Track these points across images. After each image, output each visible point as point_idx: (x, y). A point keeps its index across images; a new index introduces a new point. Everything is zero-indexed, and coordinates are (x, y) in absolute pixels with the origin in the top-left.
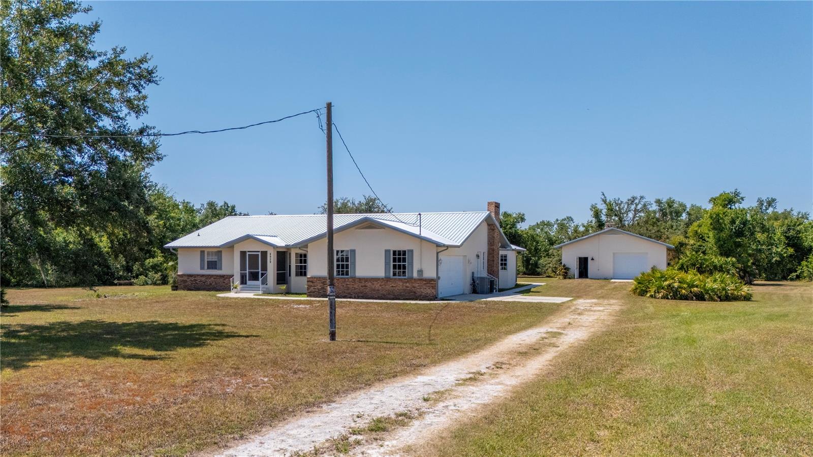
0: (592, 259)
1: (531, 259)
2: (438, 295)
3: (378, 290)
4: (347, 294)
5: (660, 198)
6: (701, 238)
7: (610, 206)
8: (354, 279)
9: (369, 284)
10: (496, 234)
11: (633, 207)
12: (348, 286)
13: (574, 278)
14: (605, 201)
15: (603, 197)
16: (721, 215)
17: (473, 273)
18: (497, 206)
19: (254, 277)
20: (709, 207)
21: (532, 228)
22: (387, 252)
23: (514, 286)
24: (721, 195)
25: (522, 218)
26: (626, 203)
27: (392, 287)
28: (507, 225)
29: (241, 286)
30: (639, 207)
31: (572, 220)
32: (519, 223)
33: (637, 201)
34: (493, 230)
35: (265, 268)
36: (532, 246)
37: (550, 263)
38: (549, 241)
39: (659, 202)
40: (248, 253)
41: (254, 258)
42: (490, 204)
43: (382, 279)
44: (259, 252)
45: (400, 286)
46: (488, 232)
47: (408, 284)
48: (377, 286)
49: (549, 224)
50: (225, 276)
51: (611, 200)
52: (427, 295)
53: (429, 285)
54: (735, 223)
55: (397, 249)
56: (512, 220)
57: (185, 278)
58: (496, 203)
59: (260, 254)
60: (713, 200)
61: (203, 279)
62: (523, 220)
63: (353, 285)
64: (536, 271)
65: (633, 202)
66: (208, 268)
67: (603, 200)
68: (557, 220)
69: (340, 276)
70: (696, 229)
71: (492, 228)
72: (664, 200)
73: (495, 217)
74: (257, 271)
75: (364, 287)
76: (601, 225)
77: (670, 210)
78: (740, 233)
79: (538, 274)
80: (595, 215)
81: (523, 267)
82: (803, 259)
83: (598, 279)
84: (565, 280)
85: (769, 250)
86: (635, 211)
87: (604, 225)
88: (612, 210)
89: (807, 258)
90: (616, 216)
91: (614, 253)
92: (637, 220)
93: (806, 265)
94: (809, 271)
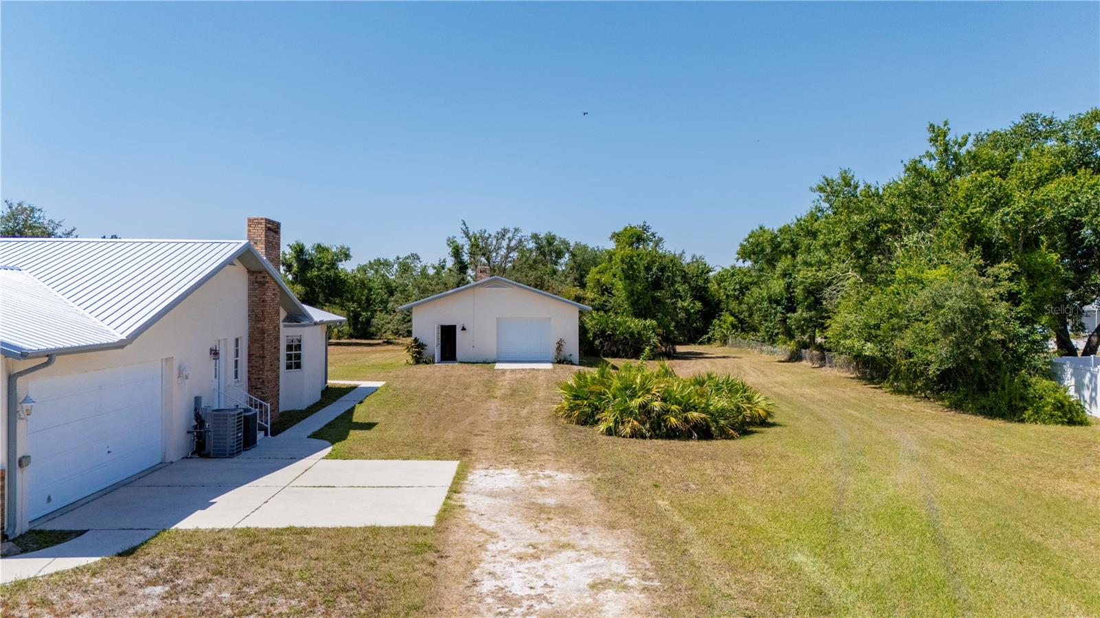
0: (464, 329)
1: (361, 315)
6: (605, 290)
7: (475, 240)
11: (504, 243)
13: (434, 363)
14: (467, 234)
15: (464, 228)
17: (197, 399)
20: (611, 245)
21: (363, 269)
24: (626, 229)
25: (345, 254)
26: (495, 236)
28: (322, 264)
30: (513, 243)
31: (418, 259)
32: (341, 261)
33: (510, 235)
36: (362, 295)
37: (389, 323)
38: (387, 287)
39: (535, 237)
46: (250, 289)
49: (386, 264)
51: (476, 232)
54: (651, 270)
56: (330, 257)
60: (616, 236)
62: (347, 256)
64: (368, 333)
65: (504, 235)
67: (464, 232)
68: (398, 258)
70: (597, 277)
72: (543, 235)
73: (268, 255)
76: (462, 268)
77: (549, 249)
78: (656, 284)
79: (370, 336)
80: (454, 253)
81: (350, 326)
82: (714, 318)
83: (474, 363)
84: (418, 366)
85: (673, 304)
86: (507, 249)
87: (467, 268)
88: (477, 246)
89: (720, 315)
90: (484, 255)
91: (497, 318)
92: (510, 262)
93: (719, 325)
94: (723, 332)
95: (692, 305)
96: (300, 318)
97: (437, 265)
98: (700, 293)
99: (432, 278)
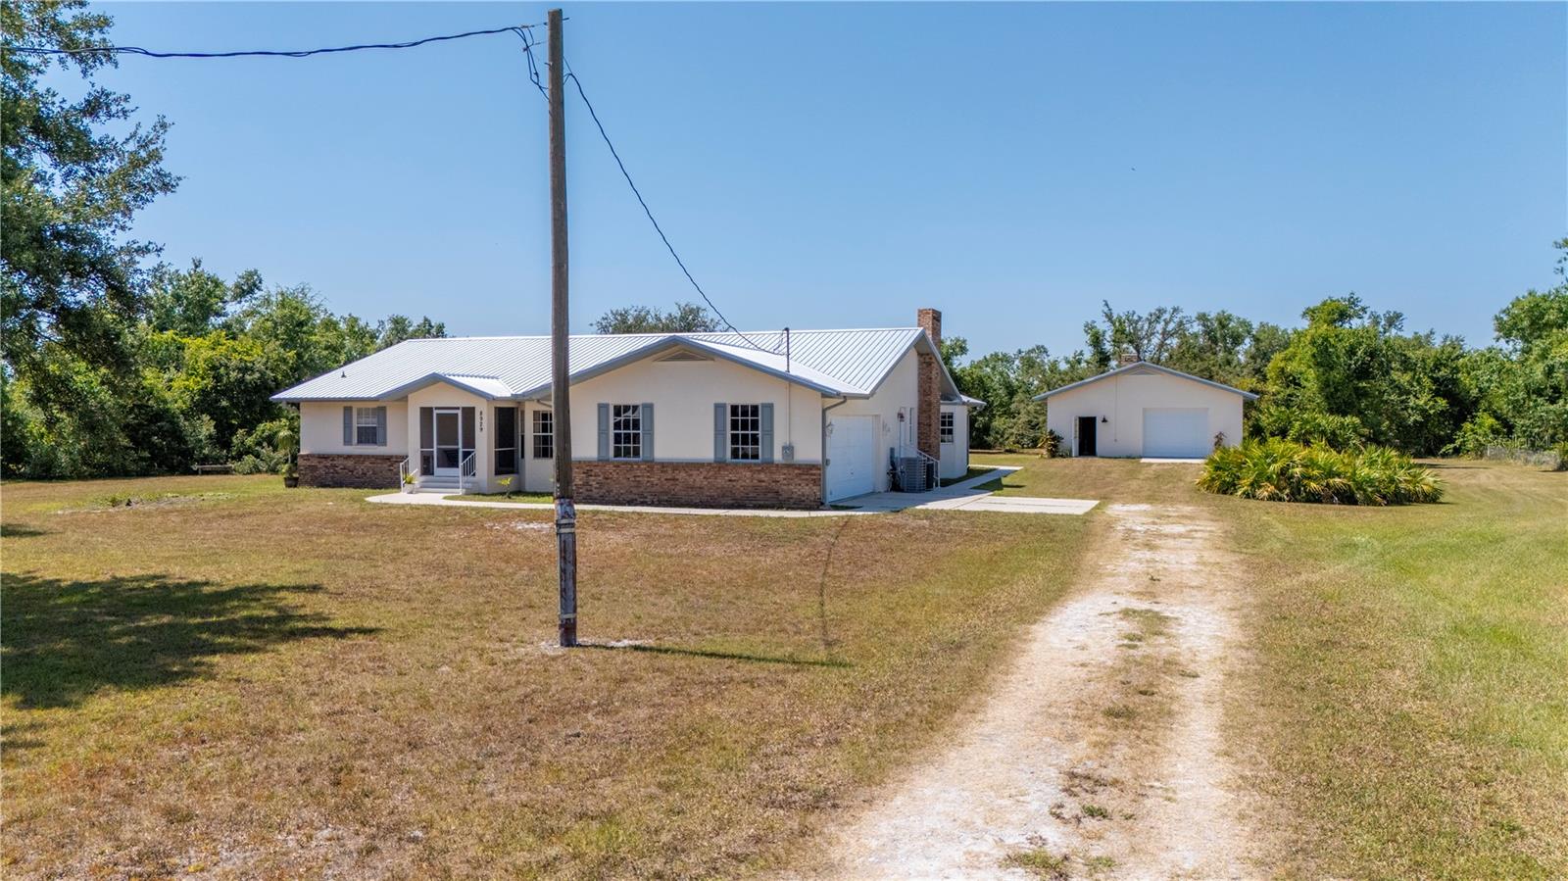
0: (1104, 421)
1: (977, 420)
2: (825, 497)
3: (700, 488)
4: (637, 496)
5: (1206, 311)
6: (1293, 381)
7: (1120, 324)
8: (651, 464)
9: (681, 475)
10: (934, 373)
11: (1159, 327)
12: (638, 479)
13: (1071, 456)
14: (1109, 317)
15: (1106, 309)
16: (1331, 340)
17: (892, 450)
18: (937, 317)
19: (450, 459)
20: (1304, 324)
21: (978, 366)
22: (719, 408)
23: (965, 473)
24: (1324, 304)
25: (961, 347)
26: (1148, 319)
27: (730, 481)
29: (424, 478)
30: (1171, 326)
31: (1046, 352)
32: (956, 355)
33: (1167, 316)
34: (929, 364)
35: (470, 441)
37: (1012, 428)
38: (1007, 387)
39: (1203, 318)
40: (435, 412)
41: (447, 421)
42: (922, 313)
43: (709, 464)
44: (458, 408)
45: (744, 478)
46: (919, 369)
47: (762, 476)
48: (698, 479)
49: (1006, 359)
50: (392, 457)
51: (1121, 315)
52: (803, 498)
53: (807, 477)
54: (1355, 354)
55: (740, 401)
57: (315, 462)
58: (934, 311)
59: (460, 412)
60: (1310, 313)
61: (350, 463)
62: (963, 350)
63: (648, 477)
64: (986, 441)
65: (1159, 317)
66: (360, 442)
67: (1107, 315)
68: (1020, 352)
69: (622, 459)
70: (1282, 365)
71: (927, 360)
72: (1213, 315)
73: (934, 339)
74: (455, 447)
75: (672, 482)
76: (1103, 359)
77: (1222, 333)
78: (1363, 373)
82: (1465, 420)
83: (1116, 458)
84: (1054, 460)
85: (1402, 402)
86: (1163, 334)
87: (1110, 360)
88: (1123, 332)
89: (1473, 417)
90: (1131, 342)
91: (1145, 410)
92: (1167, 350)
93: (1472, 430)
94: (1477, 440)
95: (1431, 403)
96: (952, 397)
97: (1071, 359)
98: (1446, 388)
99: (1066, 373)
